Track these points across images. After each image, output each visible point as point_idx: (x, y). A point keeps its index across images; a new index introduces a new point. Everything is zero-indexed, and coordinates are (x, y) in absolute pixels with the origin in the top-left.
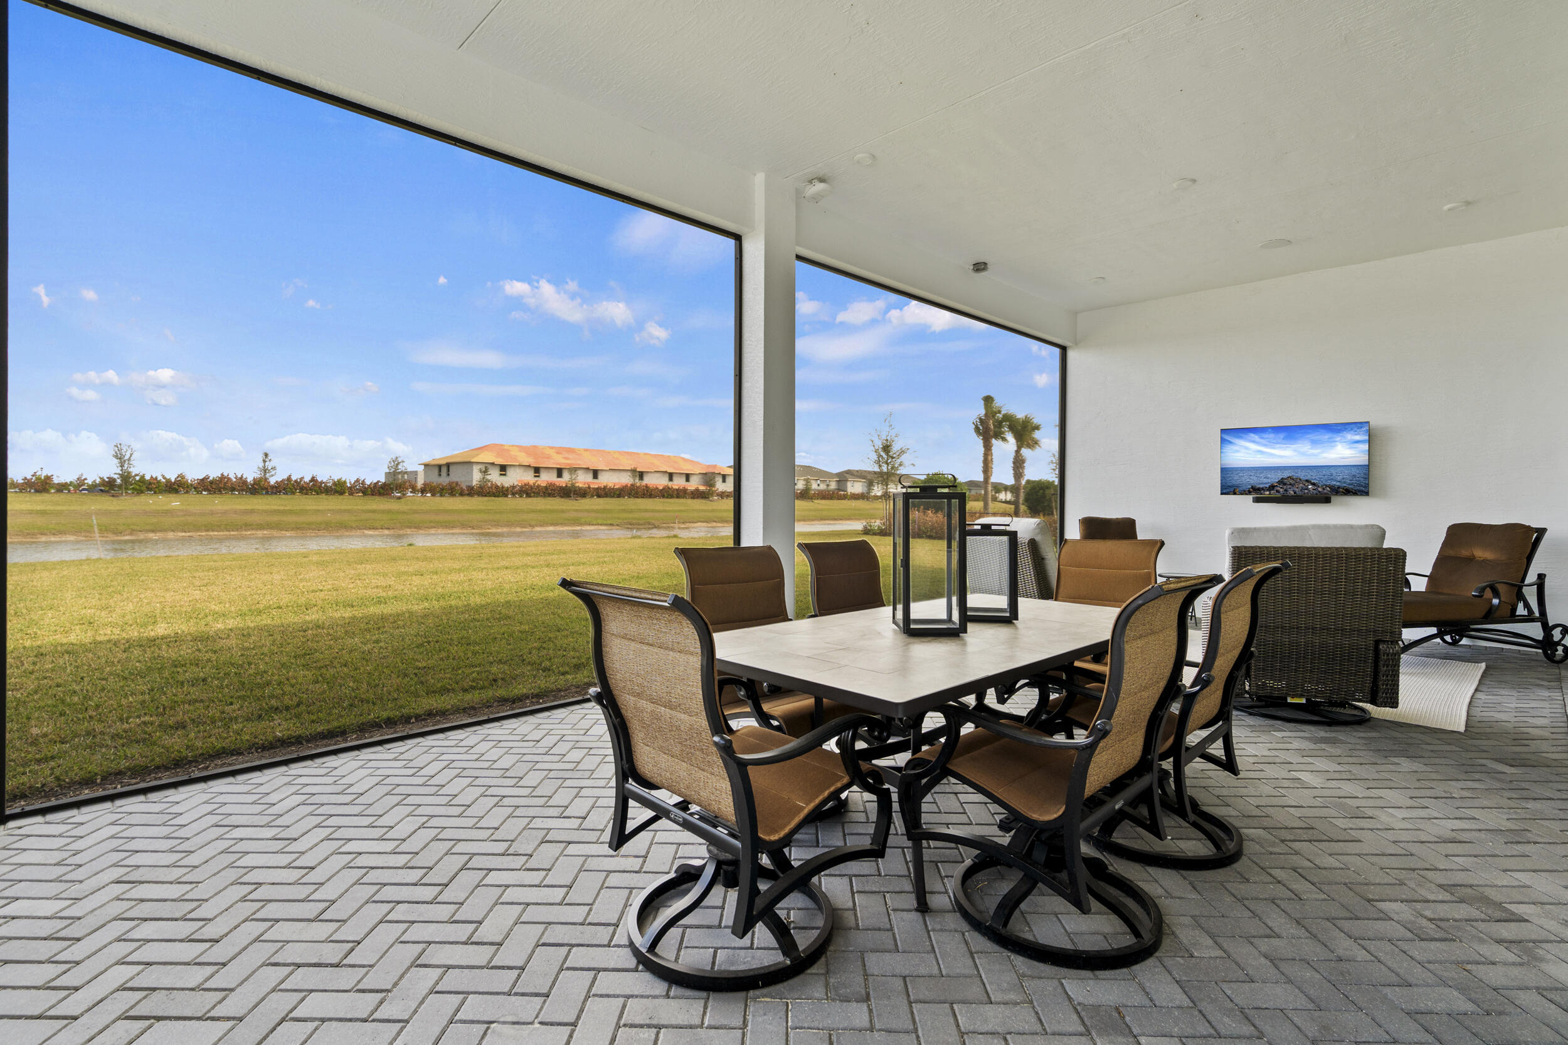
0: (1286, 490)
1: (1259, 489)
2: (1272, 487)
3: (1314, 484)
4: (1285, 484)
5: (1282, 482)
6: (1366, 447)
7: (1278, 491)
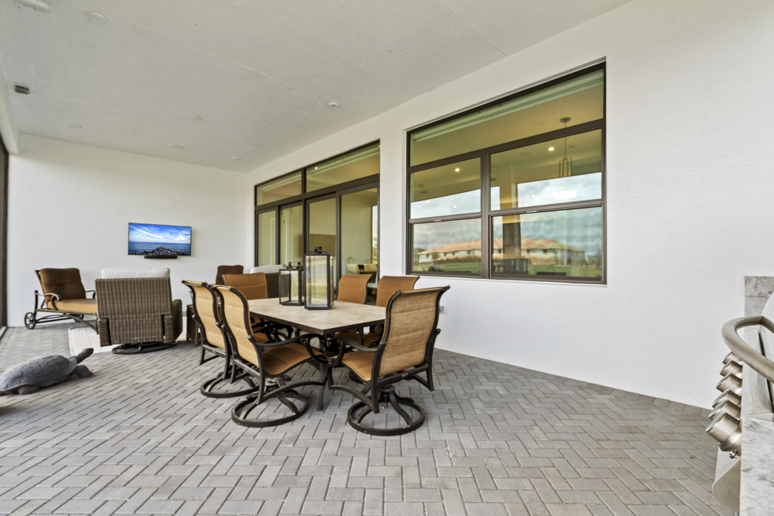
0: (159, 253)
1: (147, 252)
2: (153, 252)
3: (170, 251)
4: (159, 250)
5: (157, 249)
6: (190, 237)
7: (156, 253)
